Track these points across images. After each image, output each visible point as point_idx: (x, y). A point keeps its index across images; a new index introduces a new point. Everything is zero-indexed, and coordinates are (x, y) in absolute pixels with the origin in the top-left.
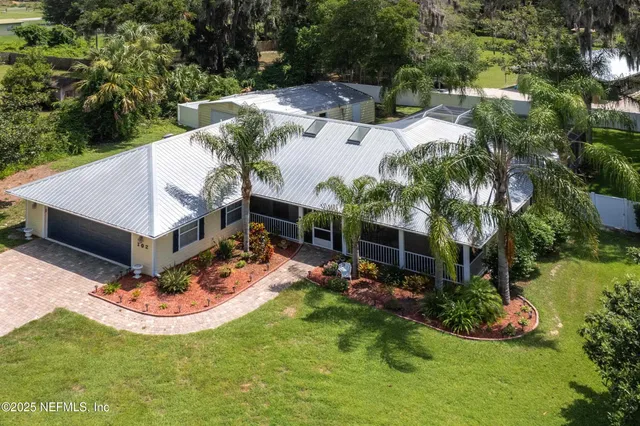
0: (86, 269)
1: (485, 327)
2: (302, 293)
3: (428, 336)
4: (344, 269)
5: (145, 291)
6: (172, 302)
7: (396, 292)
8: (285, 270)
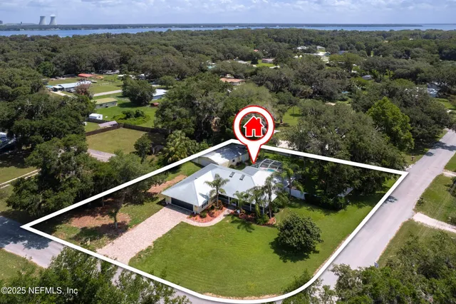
0: (184, 212)
1: (265, 223)
2: (230, 217)
3: (254, 225)
4: (238, 211)
5: (198, 217)
6: (204, 220)
7: (249, 216)
8: (226, 211)
